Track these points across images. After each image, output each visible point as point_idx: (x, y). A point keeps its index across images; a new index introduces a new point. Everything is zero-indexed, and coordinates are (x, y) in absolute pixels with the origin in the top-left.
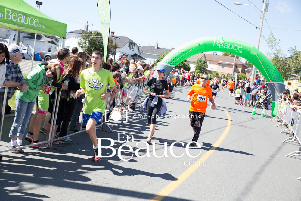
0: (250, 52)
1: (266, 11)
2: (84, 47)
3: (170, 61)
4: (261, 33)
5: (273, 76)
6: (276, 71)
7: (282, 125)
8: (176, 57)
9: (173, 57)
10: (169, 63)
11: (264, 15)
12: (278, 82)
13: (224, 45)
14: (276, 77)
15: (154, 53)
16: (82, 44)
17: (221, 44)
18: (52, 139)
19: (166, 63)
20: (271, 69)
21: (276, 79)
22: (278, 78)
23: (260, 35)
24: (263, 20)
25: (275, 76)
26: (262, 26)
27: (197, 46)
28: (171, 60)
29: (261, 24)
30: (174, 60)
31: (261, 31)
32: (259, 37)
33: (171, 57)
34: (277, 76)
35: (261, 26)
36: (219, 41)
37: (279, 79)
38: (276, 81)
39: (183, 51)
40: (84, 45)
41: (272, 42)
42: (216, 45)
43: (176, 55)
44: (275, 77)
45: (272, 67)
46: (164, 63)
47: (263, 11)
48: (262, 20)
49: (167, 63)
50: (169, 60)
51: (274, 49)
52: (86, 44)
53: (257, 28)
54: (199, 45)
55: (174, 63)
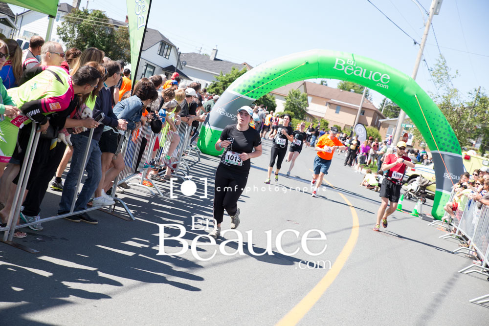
0: (402, 88)
1: (436, 13)
2: (69, 40)
3: (246, 88)
4: (422, 54)
5: (443, 141)
6: (450, 131)
7: (454, 237)
8: (258, 82)
9: (254, 82)
10: (244, 91)
11: (431, 20)
12: (451, 152)
14: (449, 143)
15: (207, 69)
16: (66, 34)
18: (15, 224)
19: (239, 90)
20: (440, 126)
21: (448, 146)
22: (451, 145)
23: (420, 58)
24: (429, 29)
25: (446, 140)
26: (426, 40)
27: (303, 64)
28: (250, 86)
29: (424, 37)
30: (254, 87)
31: (422, 51)
32: (417, 60)
33: (249, 81)
34: (450, 141)
35: (423, 40)
36: (346, 61)
37: (453, 148)
38: (446, 151)
39: (273, 72)
40: (69, 35)
41: (441, 73)
43: (259, 77)
44: (447, 143)
45: (442, 122)
46: (234, 90)
47: (431, 11)
48: (426, 28)
49: (241, 91)
50: (245, 86)
51: (444, 87)
52: (73, 33)
53: (415, 43)
54: (307, 63)
55: (253, 92)
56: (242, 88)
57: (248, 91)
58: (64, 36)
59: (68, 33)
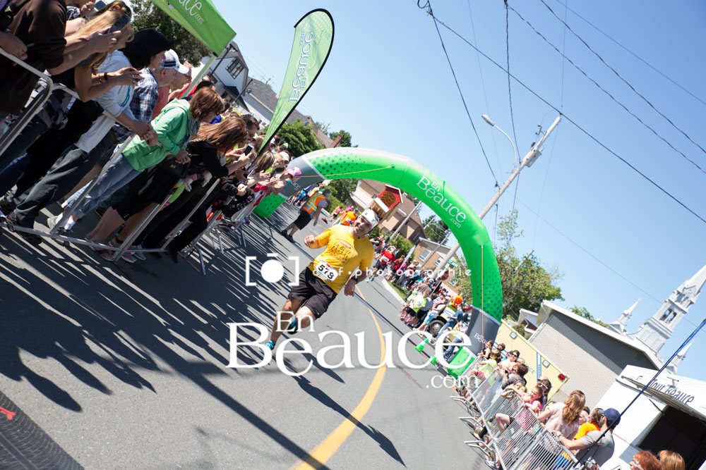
0: (473, 233)
1: (529, 164)
3: (323, 164)
4: (498, 199)
5: (489, 302)
6: (499, 294)
7: (464, 402)
8: (337, 164)
9: (333, 161)
10: (319, 166)
11: (521, 169)
12: (492, 315)
13: (436, 194)
14: (493, 306)
15: (268, 106)
16: (140, 5)
17: (432, 191)
19: (314, 163)
20: (492, 286)
21: (491, 308)
22: (495, 309)
23: (494, 203)
24: (515, 177)
25: (492, 301)
26: (508, 186)
27: (389, 167)
28: (327, 164)
29: (507, 183)
30: (331, 166)
31: (500, 196)
32: (491, 203)
33: (329, 158)
34: (495, 305)
35: (505, 186)
36: (431, 183)
37: (495, 312)
38: (488, 312)
39: (356, 160)
40: (143, 8)
41: (508, 227)
42: (422, 185)
43: (340, 159)
44: (492, 305)
45: (496, 283)
46: (310, 160)
47: (524, 161)
48: (513, 175)
49: (316, 165)
50: (322, 161)
51: (505, 241)
52: (148, 8)
53: (496, 185)
54: (393, 167)
55: (328, 171)
56: (319, 162)
57: (323, 168)
58: (137, 6)
59: (142, 5)
